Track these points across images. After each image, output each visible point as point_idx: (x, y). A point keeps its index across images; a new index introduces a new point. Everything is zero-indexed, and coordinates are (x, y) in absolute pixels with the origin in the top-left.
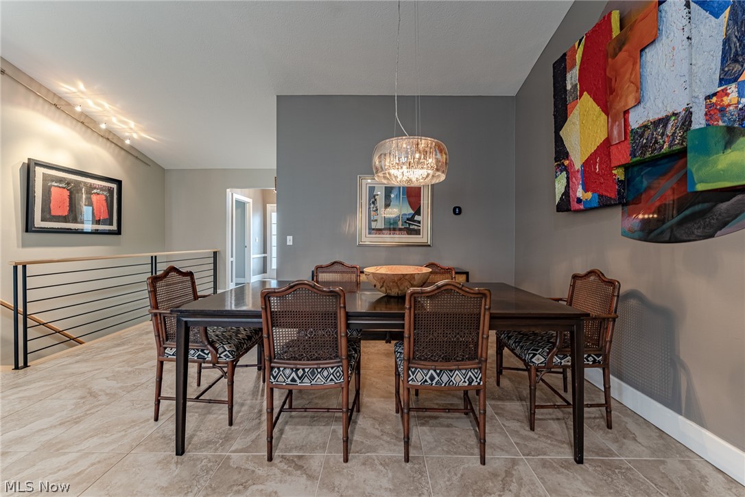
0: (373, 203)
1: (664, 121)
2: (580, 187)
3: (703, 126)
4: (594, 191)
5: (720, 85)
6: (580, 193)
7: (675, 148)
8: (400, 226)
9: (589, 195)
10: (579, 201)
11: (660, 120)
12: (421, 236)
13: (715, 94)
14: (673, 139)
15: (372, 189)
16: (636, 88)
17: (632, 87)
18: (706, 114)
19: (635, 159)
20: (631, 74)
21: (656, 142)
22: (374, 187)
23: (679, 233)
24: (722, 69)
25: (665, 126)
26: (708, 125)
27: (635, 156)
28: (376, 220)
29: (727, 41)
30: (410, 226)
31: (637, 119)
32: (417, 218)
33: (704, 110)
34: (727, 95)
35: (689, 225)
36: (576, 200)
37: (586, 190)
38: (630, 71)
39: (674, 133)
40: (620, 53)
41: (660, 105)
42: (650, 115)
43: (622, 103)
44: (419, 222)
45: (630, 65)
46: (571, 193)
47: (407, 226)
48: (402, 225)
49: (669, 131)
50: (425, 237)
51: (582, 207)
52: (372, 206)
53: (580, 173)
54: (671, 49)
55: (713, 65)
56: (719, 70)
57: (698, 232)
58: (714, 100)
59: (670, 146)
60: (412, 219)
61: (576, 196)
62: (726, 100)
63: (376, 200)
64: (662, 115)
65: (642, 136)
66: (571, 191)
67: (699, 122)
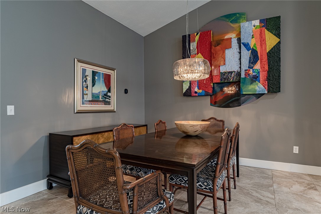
0: (85, 81)
1: (231, 72)
2: (197, 87)
3: (244, 77)
4: (203, 90)
5: (248, 68)
6: (196, 89)
7: (234, 81)
8: (101, 99)
9: (201, 91)
10: (196, 93)
11: (230, 72)
12: (111, 106)
13: (247, 70)
14: (234, 78)
15: (84, 71)
16: (224, 60)
17: (222, 59)
18: (245, 74)
19: (222, 82)
20: (222, 55)
21: (229, 78)
22: (86, 69)
23: (231, 105)
24: (249, 64)
25: (231, 74)
26: (245, 77)
27: (222, 81)
28: (87, 94)
29: (250, 58)
30: (106, 99)
31: (223, 69)
32: (109, 94)
33: (244, 73)
34: (250, 71)
35: (234, 103)
36: (194, 92)
37: (199, 89)
38: (222, 54)
39: (234, 77)
40: (217, 47)
41: (230, 67)
42: (227, 69)
43: (218, 63)
44: (110, 97)
45: (222, 52)
46: (192, 89)
47: (104, 99)
48: (102, 98)
49: (233, 75)
50: (113, 106)
51: (197, 95)
52: (84, 83)
53: (196, 82)
54: (233, 53)
55: (247, 62)
56: (248, 64)
57: (237, 105)
58: (247, 71)
59: (233, 80)
60: (106, 95)
61: (194, 90)
62: (250, 72)
63: (87, 79)
64: (231, 71)
65: (224, 75)
66: (192, 88)
67: (243, 76)
